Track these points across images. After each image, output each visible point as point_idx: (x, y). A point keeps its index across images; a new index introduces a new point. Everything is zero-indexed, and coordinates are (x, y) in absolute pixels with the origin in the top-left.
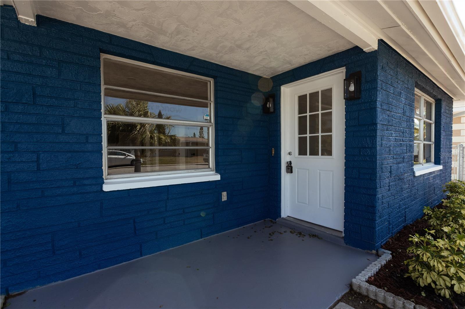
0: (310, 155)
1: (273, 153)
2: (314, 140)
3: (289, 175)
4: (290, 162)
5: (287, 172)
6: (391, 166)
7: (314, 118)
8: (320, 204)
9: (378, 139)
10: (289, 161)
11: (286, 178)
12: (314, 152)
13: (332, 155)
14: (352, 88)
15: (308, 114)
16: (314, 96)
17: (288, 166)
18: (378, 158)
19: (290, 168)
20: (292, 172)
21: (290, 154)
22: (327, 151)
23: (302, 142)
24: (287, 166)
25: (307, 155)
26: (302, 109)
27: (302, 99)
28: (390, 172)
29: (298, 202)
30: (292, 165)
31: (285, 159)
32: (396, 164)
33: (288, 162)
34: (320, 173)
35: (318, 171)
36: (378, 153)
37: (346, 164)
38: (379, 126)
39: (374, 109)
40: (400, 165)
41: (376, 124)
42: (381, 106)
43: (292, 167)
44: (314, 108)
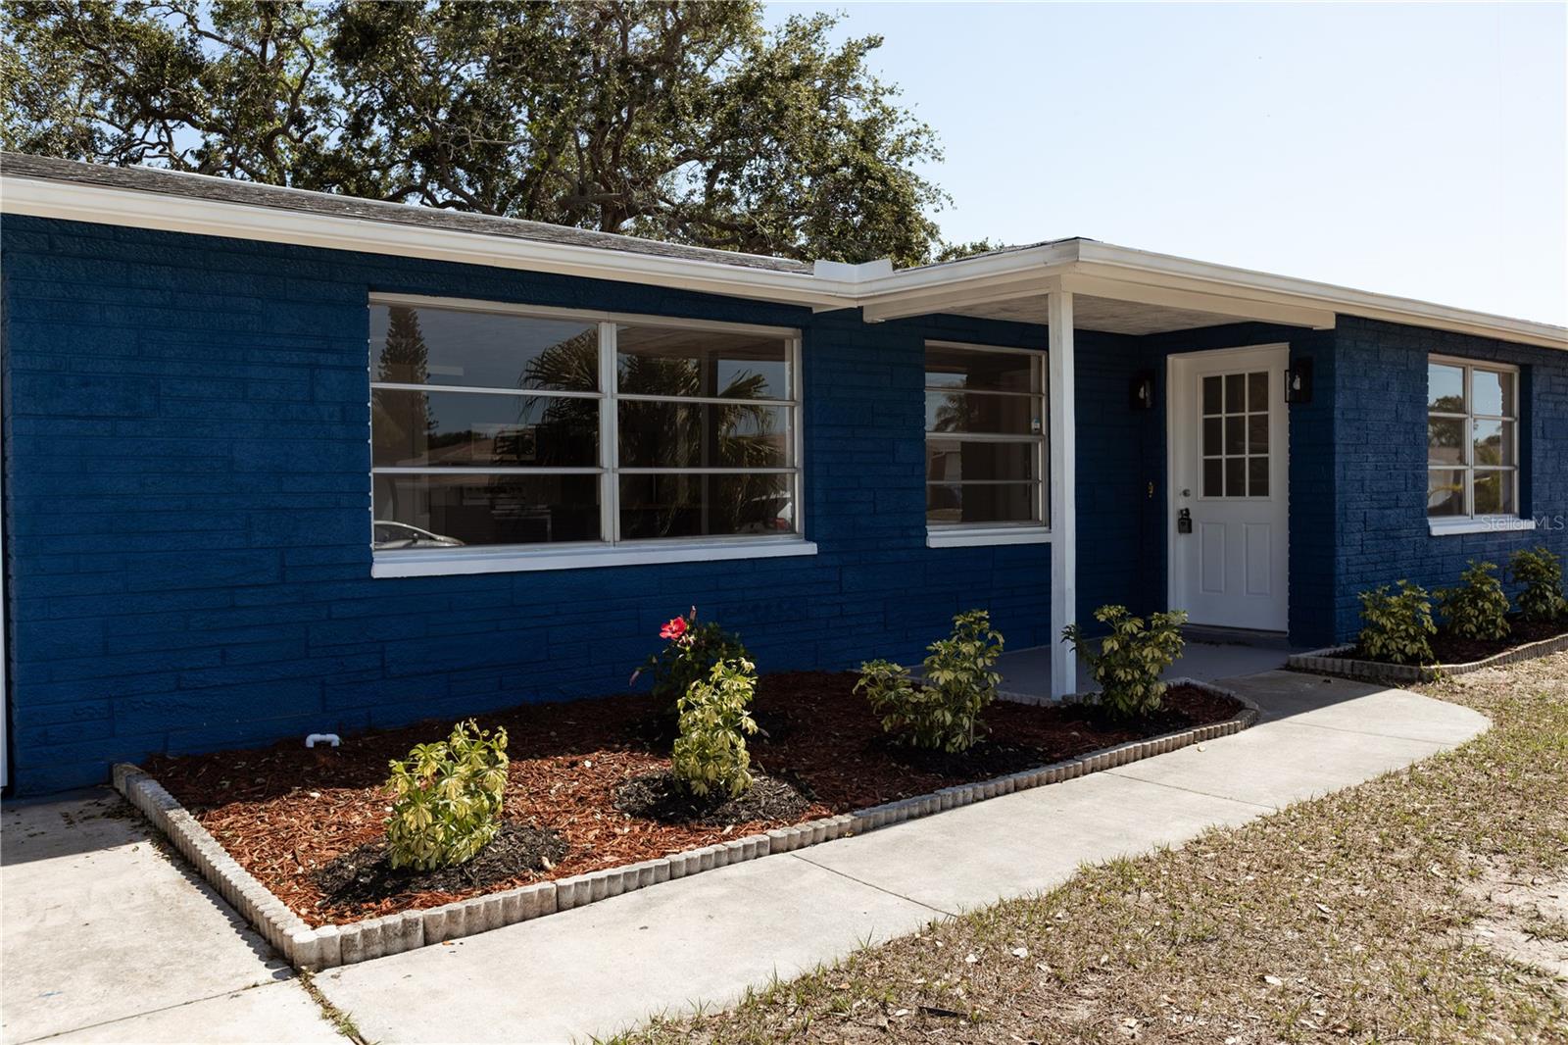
0: (1228, 494)
1: (1151, 492)
2: (1235, 467)
3: (1183, 537)
4: (1187, 510)
5: (1181, 531)
6: (1365, 513)
7: (1235, 425)
8: (1247, 590)
9: (1338, 469)
10: (1183, 508)
11: (1178, 546)
12: (1235, 490)
13: (1268, 495)
14: (1297, 386)
15: (1224, 415)
16: (1235, 381)
17: (1182, 518)
18: (1337, 499)
19: (1186, 524)
20: (1190, 531)
21: (1186, 493)
22: (1260, 488)
23: (1211, 470)
24: (1179, 520)
25: (1221, 495)
26: (1211, 404)
27: (1211, 385)
28: (1365, 522)
29: (1204, 590)
30: (1191, 517)
31: (1175, 504)
32: (1379, 508)
33: (1182, 511)
34: (1247, 530)
35: (1244, 525)
36: (1337, 491)
37: (1291, 510)
38: (1337, 448)
39: (1330, 420)
40: (1388, 512)
41: (1333, 445)
42: (1343, 414)
43: (1190, 521)
44: (1235, 404)
